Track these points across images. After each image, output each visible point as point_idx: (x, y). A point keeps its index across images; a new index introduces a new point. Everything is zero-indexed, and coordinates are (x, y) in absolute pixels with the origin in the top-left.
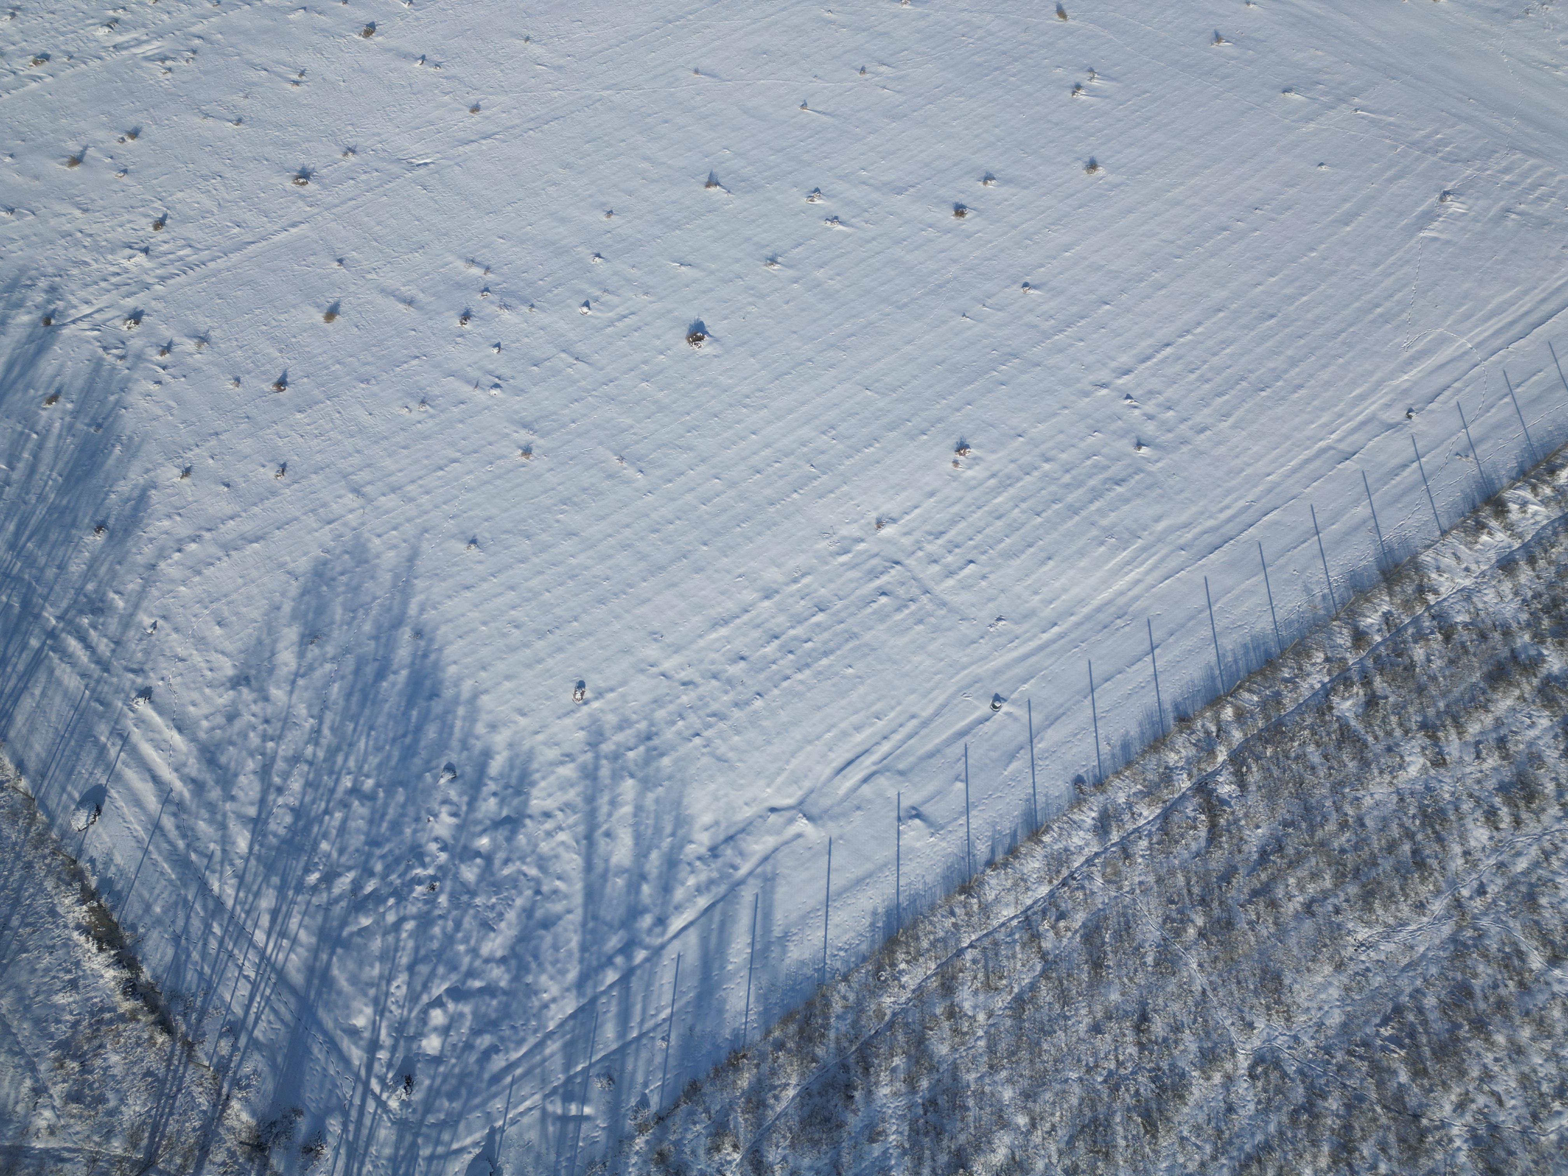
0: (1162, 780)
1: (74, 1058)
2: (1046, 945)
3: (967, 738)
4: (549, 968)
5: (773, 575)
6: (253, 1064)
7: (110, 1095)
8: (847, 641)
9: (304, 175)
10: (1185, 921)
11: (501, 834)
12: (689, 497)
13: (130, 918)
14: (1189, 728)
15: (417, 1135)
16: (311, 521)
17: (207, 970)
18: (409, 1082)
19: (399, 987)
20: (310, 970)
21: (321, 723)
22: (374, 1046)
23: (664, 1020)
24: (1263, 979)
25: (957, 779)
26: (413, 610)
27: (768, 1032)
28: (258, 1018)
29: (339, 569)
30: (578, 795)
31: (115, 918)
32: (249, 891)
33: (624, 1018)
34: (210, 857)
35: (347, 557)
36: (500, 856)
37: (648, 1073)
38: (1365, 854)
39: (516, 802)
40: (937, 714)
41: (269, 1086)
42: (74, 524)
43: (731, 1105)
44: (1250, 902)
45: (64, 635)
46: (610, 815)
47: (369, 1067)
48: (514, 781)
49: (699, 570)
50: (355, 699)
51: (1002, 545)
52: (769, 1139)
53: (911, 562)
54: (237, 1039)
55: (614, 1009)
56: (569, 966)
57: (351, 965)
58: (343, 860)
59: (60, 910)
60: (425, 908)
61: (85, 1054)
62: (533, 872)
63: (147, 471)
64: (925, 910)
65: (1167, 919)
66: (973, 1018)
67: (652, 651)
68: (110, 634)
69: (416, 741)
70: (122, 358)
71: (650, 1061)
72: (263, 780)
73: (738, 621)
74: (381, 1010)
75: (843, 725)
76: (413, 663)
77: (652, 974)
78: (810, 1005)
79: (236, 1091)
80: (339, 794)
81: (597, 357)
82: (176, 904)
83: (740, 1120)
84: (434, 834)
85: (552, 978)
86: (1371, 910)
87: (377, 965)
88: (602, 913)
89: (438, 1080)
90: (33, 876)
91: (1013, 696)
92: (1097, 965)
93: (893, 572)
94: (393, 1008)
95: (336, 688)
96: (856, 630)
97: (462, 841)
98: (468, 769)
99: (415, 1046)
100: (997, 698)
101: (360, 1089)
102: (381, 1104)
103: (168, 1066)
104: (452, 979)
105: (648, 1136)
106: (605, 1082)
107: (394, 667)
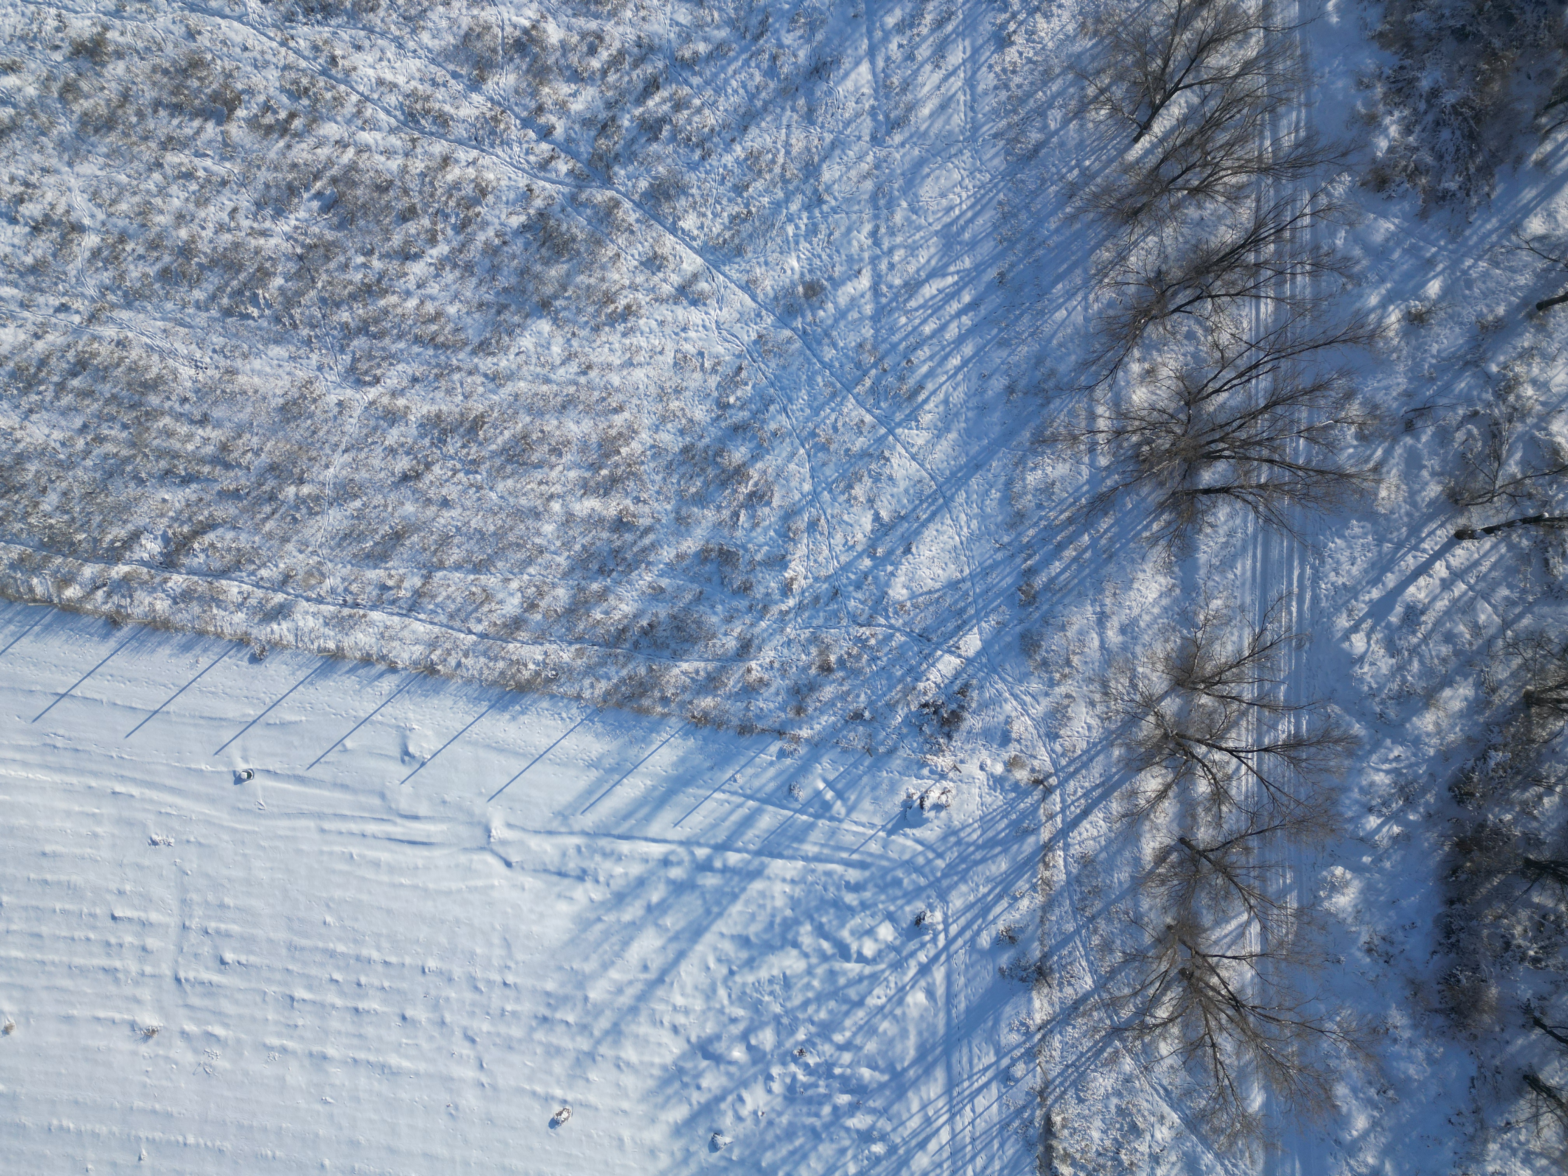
0: (191, 599)
1: (1120, 1163)
2: (417, 582)
3: (300, 772)
4: (769, 907)
5: (297, 1075)
6: (1009, 1037)
7: (1113, 1109)
8: (302, 949)
10: (301, 501)
11: (720, 1047)
14: (118, 612)
15: (938, 880)
17: (996, 1145)
18: (919, 920)
19: (878, 997)
20: (928, 1072)
22: (924, 970)
23: (724, 792)
24: (295, 418)
25: (345, 750)
27: (664, 716)
28: (986, 1069)
30: (639, 1024)
33: (748, 821)
36: (734, 1030)
37: (764, 770)
38: (112, 409)
39: (688, 1065)
40: (302, 814)
41: (1008, 1010)
43: (729, 697)
44: (239, 465)
46: (630, 983)
47: (935, 959)
48: (677, 1085)
49: (354, 1144)
51: (68, 906)
52: (724, 654)
53: (166, 970)
54: (1008, 1067)
55: (750, 834)
56: (755, 895)
57: (899, 1047)
58: (847, 1143)
60: (817, 1040)
61: (1113, 1159)
62: (722, 993)
64: (476, 685)
65: (312, 513)
66: (520, 589)
67: (470, 1100)
71: (756, 775)
73: (372, 1058)
74: (902, 991)
75: (385, 878)
77: (704, 832)
78: (620, 705)
79: (1032, 1028)
83: (732, 682)
84: (768, 1098)
85: (773, 898)
86: (160, 378)
87: (881, 1029)
88: (701, 911)
89: (900, 902)
91: (224, 769)
92: (397, 537)
93: (191, 975)
94: (893, 985)
96: (284, 952)
97: (752, 1071)
98: (701, 1131)
99: (898, 942)
100: (238, 780)
101: (953, 948)
102: (945, 922)
103: (1064, 1093)
104: (840, 965)
105: (797, 732)
106: (796, 792)
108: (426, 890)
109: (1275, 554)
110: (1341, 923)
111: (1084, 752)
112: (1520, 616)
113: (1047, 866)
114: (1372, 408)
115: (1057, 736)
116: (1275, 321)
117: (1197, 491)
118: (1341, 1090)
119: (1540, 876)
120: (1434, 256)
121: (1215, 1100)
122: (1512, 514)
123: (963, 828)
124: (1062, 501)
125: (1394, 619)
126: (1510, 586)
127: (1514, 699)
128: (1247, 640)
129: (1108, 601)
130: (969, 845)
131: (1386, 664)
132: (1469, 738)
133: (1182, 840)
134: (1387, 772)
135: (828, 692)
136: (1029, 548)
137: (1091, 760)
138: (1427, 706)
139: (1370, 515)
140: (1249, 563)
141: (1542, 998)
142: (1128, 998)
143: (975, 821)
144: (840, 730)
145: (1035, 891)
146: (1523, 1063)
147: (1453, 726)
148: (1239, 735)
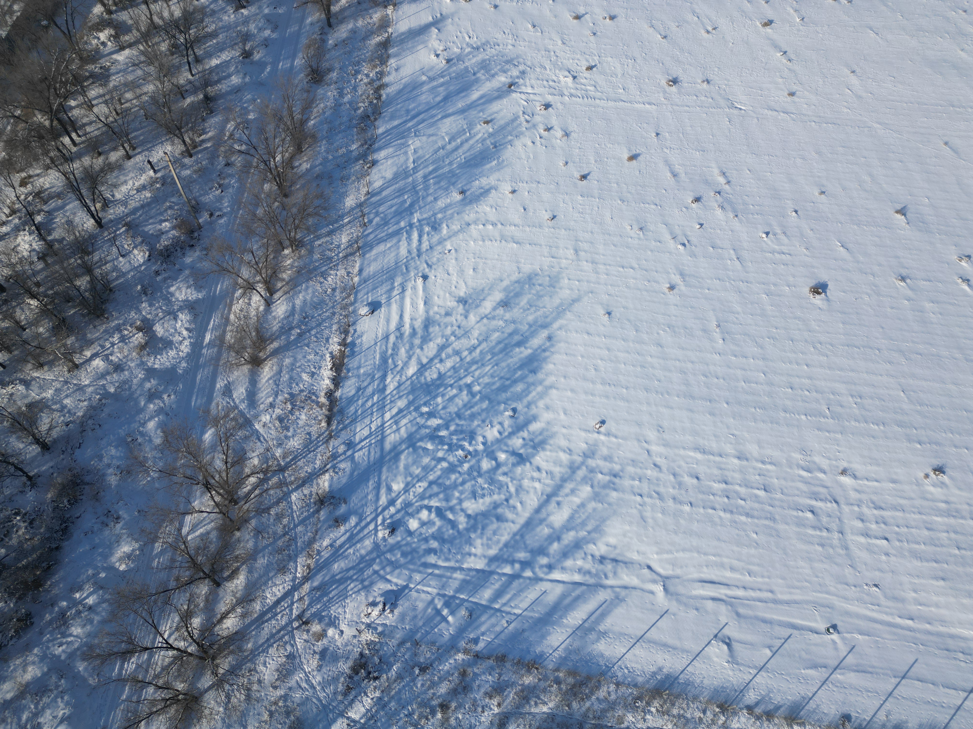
1: (292, 404)
3: (795, 632)
4: (485, 539)
5: (753, 449)
6: (346, 466)
7: (291, 430)
8: (766, 518)
9: (675, 81)
11: (512, 459)
12: (739, 372)
13: (351, 366)
15: (378, 556)
16: (546, 250)
17: (360, 412)
18: (393, 531)
19: (419, 488)
20: (394, 447)
21: (479, 345)
22: (392, 502)
23: (515, 614)
25: (769, 647)
26: (556, 325)
27: (557, 670)
28: (361, 449)
29: (540, 282)
30: (560, 473)
31: (345, 361)
32: (398, 393)
33: (498, 594)
34: (396, 366)
35: (548, 278)
36: (504, 469)
37: (488, 630)
39: (530, 450)
40: (788, 603)
41: (344, 480)
42: (453, 184)
43: (513, 684)
45: (415, 229)
46: (567, 495)
47: (384, 510)
48: (536, 441)
49: (712, 414)
50: (501, 346)
51: (917, 546)
52: (517, 719)
53: (846, 509)
54: (348, 450)
55: (497, 586)
56: (493, 547)
57: (410, 460)
58: (442, 412)
59: (330, 340)
60: (456, 463)
61: (296, 405)
62: (512, 489)
63: (499, 180)
64: (690, 695)
67: (652, 435)
68: (431, 242)
69: (510, 386)
70: (527, 121)
71: (494, 626)
72: (438, 351)
73: (711, 457)
74: (406, 490)
75: (725, 560)
76: (536, 350)
77: (527, 587)
78: (589, 678)
79: (331, 471)
80: (462, 382)
81: (750, 264)
82: (370, 375)
83: (511, 695)
84: (485, 434)
85: (482, 545)
87: (420, 469)
88: (527, 537)
89: (404, 542)
90: (332, 319)
91: (846, 635)
93: (829, 505)
94: (411, 493)
95: (497, 335)
96: (777, 517)
97: (494, 447)
98: (522, 418)
99: (407, 518)
100: (834, 627)
101: (373, 515)
102: (376, 530)
103: (318, 438)
104: (443, 504)
105: (466, 657)
106: (467, 614)
107: (527, 345)
108: (698, 552)
110: (130, 535)
111: (272, 646)
113: (309, 566)
115: (288, 657)
118: (158, 441)
121: (231, 435)
123: (359, 591)
130: (356, 580)
131: (45, 718)
132: (6, 661)
133: (218, 585)
134: (71, 635)
135: (443, 689)
137: (268, 640)
138: (28, 685)
141: (21, 492)
142: (272, 488)
143: (351, 595)
144: (436, 659)
145: (318, 550)
146: (47, 456)
147: (15, 670)
148: (163, 660)
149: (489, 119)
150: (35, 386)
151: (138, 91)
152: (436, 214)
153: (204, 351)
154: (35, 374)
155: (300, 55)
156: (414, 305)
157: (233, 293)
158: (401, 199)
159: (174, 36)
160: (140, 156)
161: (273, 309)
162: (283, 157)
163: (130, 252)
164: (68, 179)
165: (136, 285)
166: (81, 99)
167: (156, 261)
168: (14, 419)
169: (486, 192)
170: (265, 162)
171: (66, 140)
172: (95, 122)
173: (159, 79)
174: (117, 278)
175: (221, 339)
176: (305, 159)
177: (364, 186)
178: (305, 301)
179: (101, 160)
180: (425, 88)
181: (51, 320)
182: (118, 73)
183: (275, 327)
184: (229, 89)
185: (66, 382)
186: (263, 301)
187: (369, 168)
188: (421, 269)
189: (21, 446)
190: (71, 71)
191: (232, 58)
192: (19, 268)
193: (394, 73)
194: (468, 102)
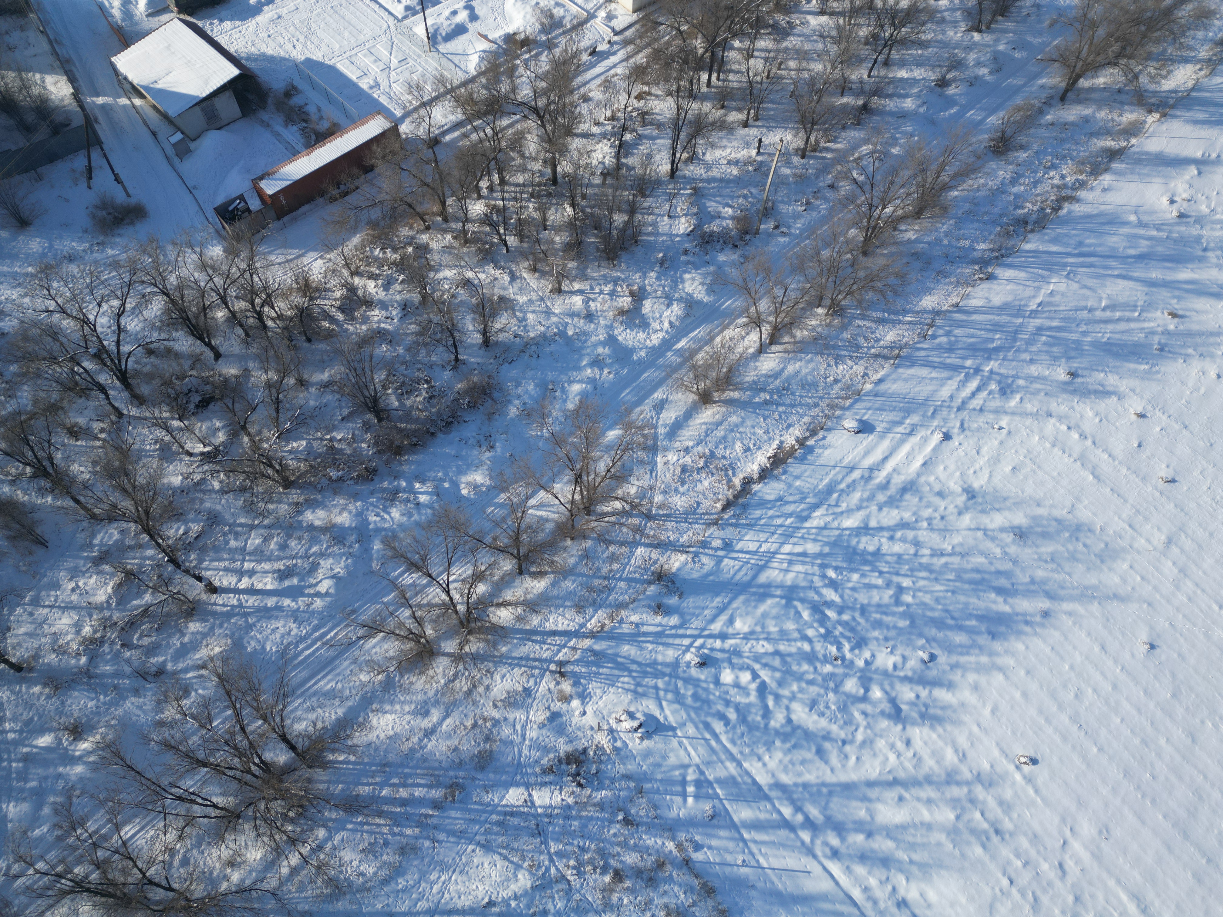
1: (706, 463)
4: (788, 758)
6: (708, 562)
7: (686, 486)
11: (886, 706)
13: (791, 469)
15: (670, 676)
16: (1127, 512)
17: (763, 522)
18: (702, 664)
19: (763, 647)
20: (768, 585)
21: (949, 555)
22: (723, 636)
23: (758, 861)
26: (1066, 606)
28: (735, 559)
29: (1088, 542)
30: (931, 768)
31: (789, 461)
32: (817, 534)
33: (756, 826)
34: (837, 505)
35: (1102, 545)
36: (868, 708)
37: (718, 849)
39: (915, 715)
41: (695, 575)
42: (1069, 358)
45: (979, 378)
46: (918, 799)
47: (710, 636)
48: (931, 711)
50: (976, 576)
54: (722, 549)
55: (762, 816)
56: (791, 774)
57: (774, 611)
58: (847, 591)
59: (791, 429)
60: (820, 656)
61: (708, 467)
62: (860, 737)
63: (1133, 390)
68: (987, 404)
69: (950, 628)
71: (727, 851)
72: (897, 525)
74: (746, 637)
76: (1017, 614)
77: (792, 848)
79: (691, 556)
80: (896, 579)
82: (803, 493)
84: (877, 653)
85: (780, 761)
87: (776, 629)
88: (835, 799)
89: (704, 685)
90: (810, 409)
94: (749, 645)
95: (981, 560)
97: (875, 676)
98: (934, 672)
99: (725, 665)
101: (696, 632)
102: (688, 649)
103: (704, 514)
104: (772, 684)
105: (675, 851)
106: (710, 813)
107: (1010, 600)
109: (304, 674)
110: (490, 469)
111: (520, 666)
112: (242, 525)
113: (603, 626)
114: (160, 705)
115: (525, 689)
116: (136, 816)
117: (298, 754)
118: (570, 406)
119: (382, 411)
120: (18, 761)
121: (632, 449)
122: (179, 577)
123: (628, 690)
124: (371, 833)
125: (295, 581)
126: (227, 543)
127: (294, 491)
128: (373, 641)
129: (415, 740)
130: (634, 678)
131: (326, 564)
132: (335, 493)
133: (521, 572)
134: (389, 513)
135: (631, 858)
136: (421, 823)
137: (521, 658)
138: (334, 526)
139: (238, 644)
140: (322, 683)
141: (443, 366)
142: (627, 526)
143: (618, 687)
144: (646, 824)
145: (622, 619)
146: (482, 352)
147: (335, 506)
148: (434, 597)
149: (1180, 313)
150: (517, 284)
151: (804, 64)
152: (1018, 378)
153: (669, 354)
154: (525, 275)
155: (1001, 114)
156: (910, 457)
157: (737, 317)
158: (990, 335)
159: (882, 26)
160: (756, 129)
161: (762, 359)
162: (894, 211)
163: (679, 217)
164: (678, 114)
165: (660, 251)
166: (747, 43)
167: (693, 241)
168: (482, 301)
169: (1104, 393)
170: (871, 206)
171: (704, 77)
172: (742, 73)
173: (833, 63)
174: (649, 234)
175: (693, 353)
176: (917, 227)
177: (957, 295)
178: (798, 373)
179: (720, 113)
180: (1125, 230)
181: (571, 235)
182: (799, 36)
183: (750, 377)
184: (894, 110)
185: (542, 299)
186: (758, 344)
187: (980, 279)
188: (951, 425)
189: (471, 328)
190: (759, 11)
191: (924, 79)
192: (580, 172)
193: (1098, 192)
194: (1168, 278)
